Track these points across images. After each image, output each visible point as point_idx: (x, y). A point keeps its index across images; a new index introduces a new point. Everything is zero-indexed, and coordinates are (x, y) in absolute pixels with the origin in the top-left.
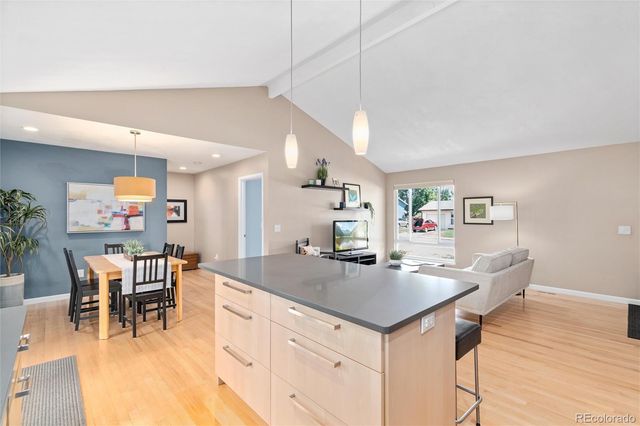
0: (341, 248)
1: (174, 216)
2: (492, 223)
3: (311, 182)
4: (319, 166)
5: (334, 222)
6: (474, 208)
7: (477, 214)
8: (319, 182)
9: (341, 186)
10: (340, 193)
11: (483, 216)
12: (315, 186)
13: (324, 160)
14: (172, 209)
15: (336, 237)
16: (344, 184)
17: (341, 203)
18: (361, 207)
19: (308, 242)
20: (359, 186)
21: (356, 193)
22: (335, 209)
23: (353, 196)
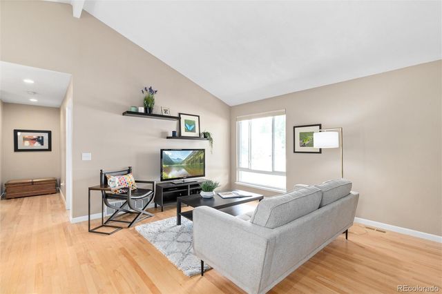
0: (170, 176)
1: (37, 145)
2: (320, 152)
3: (133, 110)
4: (146, 94)
5: (162, 150)
6: (303, 136)
7: (307, 142)
8: (142, 110)
9: (177, 116)
10: (175, 122)
11: (311, 145)
12: (137, 113)
13: (150, 89)
14: (34, 139)
15: (164, 166)
16: (180, 114)
17: (173, 132)
18: (200, 137)
19: (130, 171)
20: (199, 117)
21: (194, 123)
22: (168, 138)
23: (190, 126)
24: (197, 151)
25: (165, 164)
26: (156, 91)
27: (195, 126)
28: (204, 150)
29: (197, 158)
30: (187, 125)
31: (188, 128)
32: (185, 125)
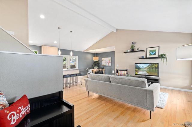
15: (136, 69)
16: (147, 48)
17: (142, 56)
18: (159, 57)
19: (127, 70)
20: (159, 47)
21: (155, 51)
22: (140, 59)
23: (153, 52)
24: (153, 64)
26: (136, 43)
27: (156, 52)
28: (158, 64)
29: (153, 67)
30: (151, 52)
31: (152, 54)
32: (150, 53)
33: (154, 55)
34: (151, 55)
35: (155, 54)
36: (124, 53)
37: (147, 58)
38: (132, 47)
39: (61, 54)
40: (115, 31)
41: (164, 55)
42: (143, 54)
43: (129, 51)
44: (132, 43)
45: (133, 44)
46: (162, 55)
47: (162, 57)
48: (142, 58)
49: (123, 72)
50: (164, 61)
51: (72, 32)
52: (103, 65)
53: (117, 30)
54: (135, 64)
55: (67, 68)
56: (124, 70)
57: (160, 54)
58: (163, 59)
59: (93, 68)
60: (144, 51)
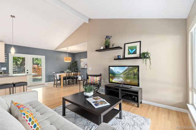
15: (110, 75)
16: (125, 44)
17: (118, 56)
18: (140, 57)
19: (100, 75)
20: (140, 42)
21: (136, 47)
22: (115, 59)
23: (132, 50)
24: (131, 67)
25: (111, 74)
26: (111, 37)
27: (136, 50)
28: (138, 67)
29: (131, 72)
30: (130, 50)
31: (131, 52)
32: (128, 50)
33: (133, 53)
34: (129, 53)
35: (135, 53)
36: (96, 51)
37: (124, 58)
38: (106, 42)
39: (16, 53)
40: (87, 22)
41: (147, 53)
42: (120, 53)
43: (102, 48)
44: (107, 37)
45: (108, 39)
46: (144, 54)
47: (144, 56)
48: (118, 59)
49: (95, 78)
50: (146, 64)
51: (14, 17)
52: (81, 67)
53: (90, 20)
54: (109, 66)
55: (26, 71)
56: (97, 76)
57: (141, 52)
58: (145, 59)
59: (63, 72)
60: (121, 48)
